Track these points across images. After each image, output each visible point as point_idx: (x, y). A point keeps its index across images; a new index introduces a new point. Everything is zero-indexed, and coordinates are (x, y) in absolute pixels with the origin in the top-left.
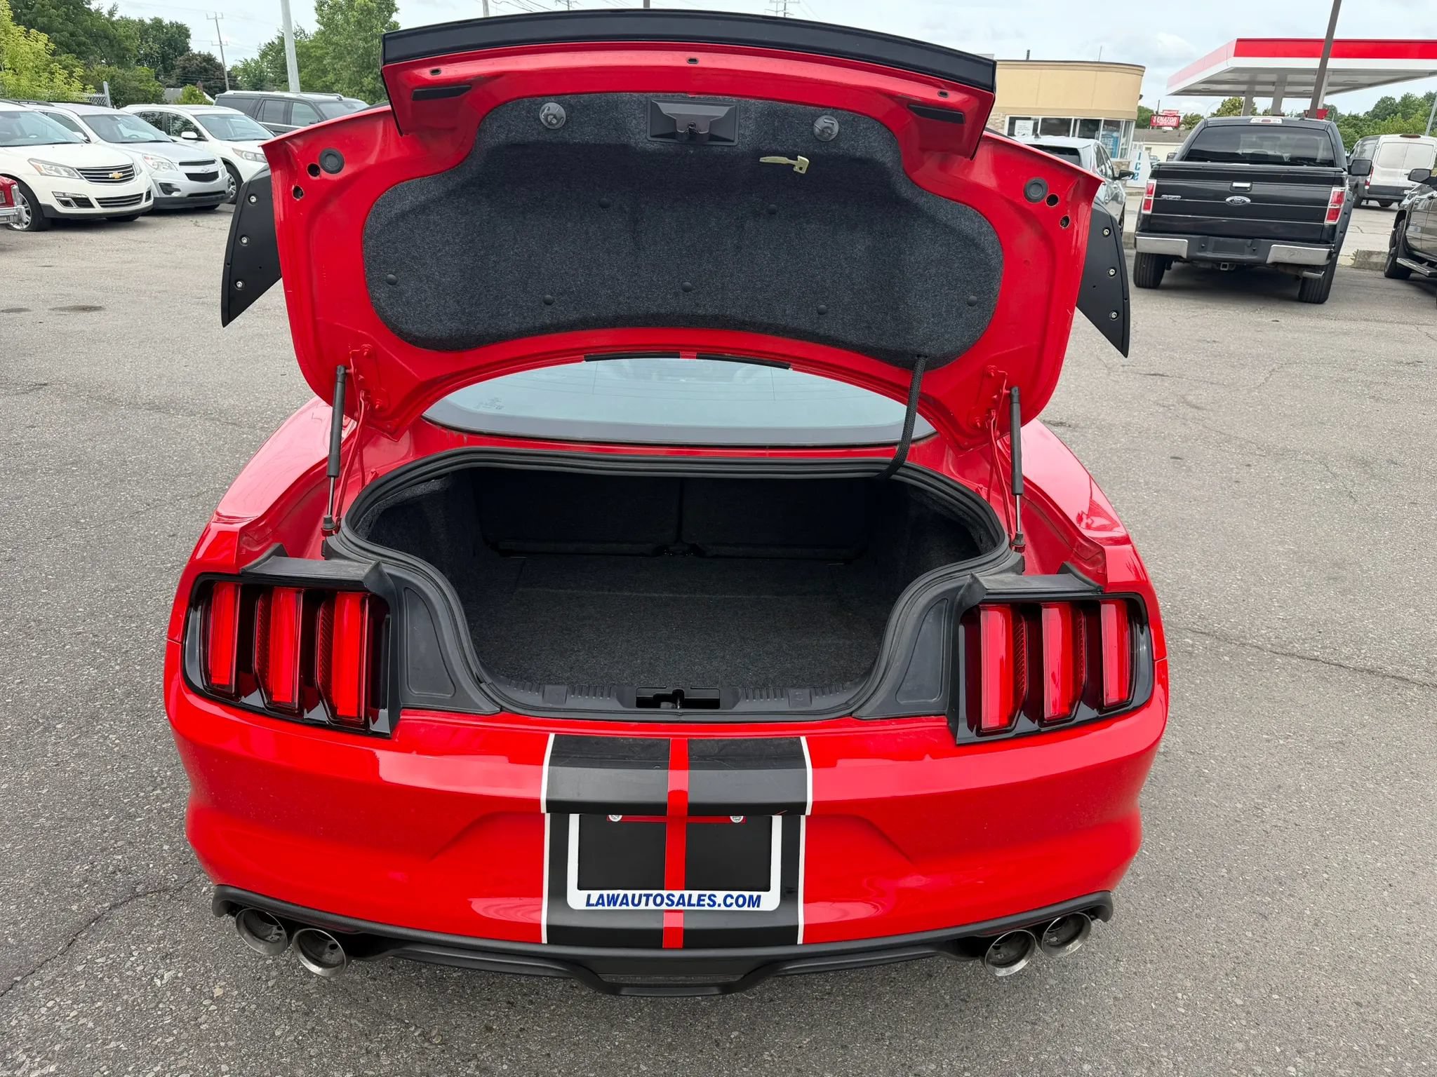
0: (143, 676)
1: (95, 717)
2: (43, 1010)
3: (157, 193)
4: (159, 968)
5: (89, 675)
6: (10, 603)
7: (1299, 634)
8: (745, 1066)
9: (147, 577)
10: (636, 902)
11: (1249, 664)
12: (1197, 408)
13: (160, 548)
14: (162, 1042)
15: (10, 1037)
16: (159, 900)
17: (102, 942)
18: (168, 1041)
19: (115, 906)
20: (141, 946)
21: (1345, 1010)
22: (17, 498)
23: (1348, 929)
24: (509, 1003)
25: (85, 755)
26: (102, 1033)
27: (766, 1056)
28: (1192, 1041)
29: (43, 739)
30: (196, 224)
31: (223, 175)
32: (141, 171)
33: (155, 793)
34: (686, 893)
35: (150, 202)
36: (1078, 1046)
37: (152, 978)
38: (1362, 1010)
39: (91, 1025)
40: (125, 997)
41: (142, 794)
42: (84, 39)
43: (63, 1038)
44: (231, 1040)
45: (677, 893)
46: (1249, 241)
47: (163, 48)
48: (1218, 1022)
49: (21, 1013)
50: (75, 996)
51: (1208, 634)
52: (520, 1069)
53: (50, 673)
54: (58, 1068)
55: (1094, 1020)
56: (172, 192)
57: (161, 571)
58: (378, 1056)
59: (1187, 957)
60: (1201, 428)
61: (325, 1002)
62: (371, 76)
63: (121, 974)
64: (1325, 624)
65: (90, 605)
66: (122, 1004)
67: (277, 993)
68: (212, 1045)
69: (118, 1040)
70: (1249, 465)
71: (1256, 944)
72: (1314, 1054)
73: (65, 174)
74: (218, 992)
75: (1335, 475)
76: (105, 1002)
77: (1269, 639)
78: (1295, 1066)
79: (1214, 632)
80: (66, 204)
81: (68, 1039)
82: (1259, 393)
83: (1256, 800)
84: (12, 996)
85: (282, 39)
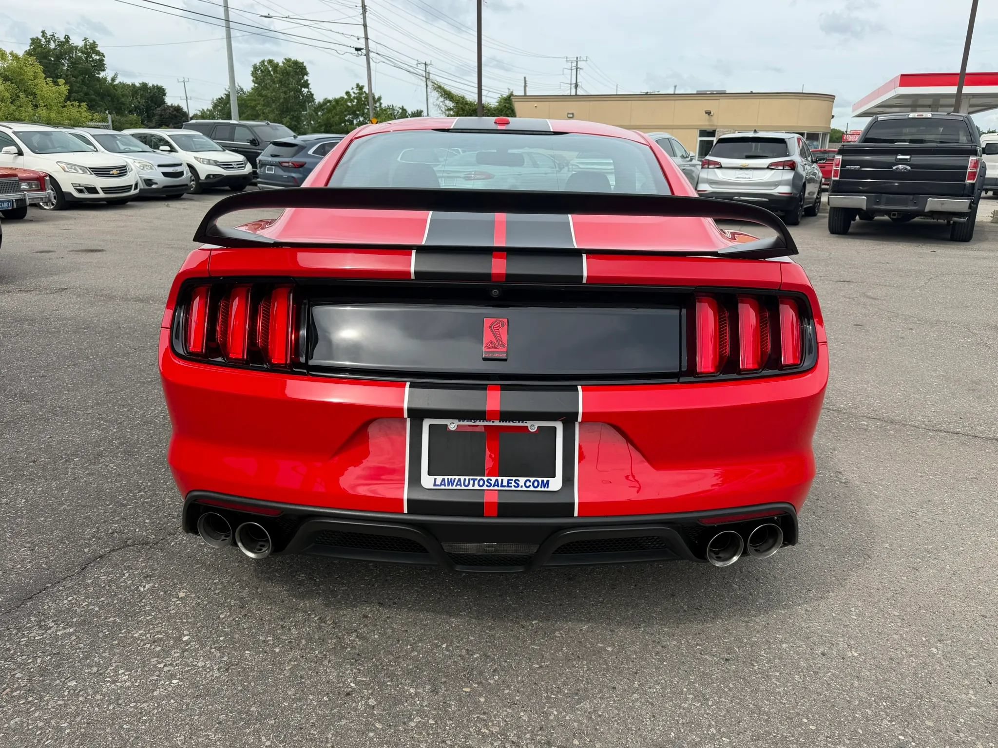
0: (132, 435)
1: (100, 455)
2: (65, 602)
3: (141, 185)
4: (142, 582)
5: (96, 433)
6: (43, 398)
7: (946, 419)
8: (542, 639)
9: (134, 386)
10: (466, 484)
11: (908, 435)
12: (875, 299)
13: (143, 371)
14: (144, 618)
15: (44, 614)
16: (143, 549)
17: (104, 568)
18: (148, 618)
19: (113, 550)
20: (130, 571)
21: (974, 619)
22: (47, 345)
23: (977, 577)
24: (379, 603)
25: (93, 474)
26: (105, 613)
27: (557, 634)
28: (861, 634)
29: (65, 466)
30: (168, 206)
31: (187, 174)
32: (132, 170)
33: (140, 494)
34: (500, 479)
35: (137, 191)
36: (779, 635)
37: (138, 587)
38: (986, 620)
39: (97, 609)
40: (120, 596)
41: (131, 494)
42: (94, 97)
43: (78, 615)
44: (190, 618)
45: (493, 479)
46: (911, 197)
47: (147, 102)
48: (881, 624)
49: (51, 603)
50: (87, 595)
51: (879, 419)
52: (386, 638)
53: (71, 433)
54: (75, 630)
55: (791, 621)
56: (152, 185)
57: (144, 383)
58: (290, 629)
59: (859, 589)
60: (876, 309)
61: (254, 602)
62: (288, 117)
63: (116, 584)
64: (965, 414)
65: (96, 399)
66: (118, 600)
67: (222, 596)
68: (178, 621)
69: (114, 617)
70: (911, 329)
71: (910, 584)
72: (950, 642)
73: (80, 171)
74: (182, 595)
75: (975, 334)
76: (106, 598)
77: (924, 422)
78: (937, 648)
79: (883, 418)
80: (80, 191)
81: (82, 616)
82: (920, 291)
83: (912, 508)
84: (45, 594)
85: (228, 96)
